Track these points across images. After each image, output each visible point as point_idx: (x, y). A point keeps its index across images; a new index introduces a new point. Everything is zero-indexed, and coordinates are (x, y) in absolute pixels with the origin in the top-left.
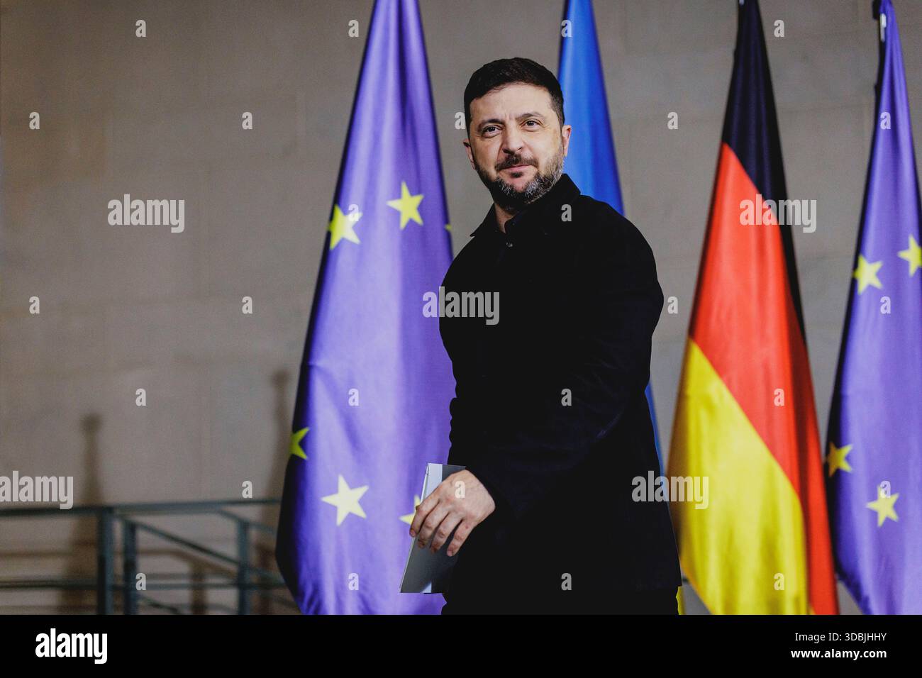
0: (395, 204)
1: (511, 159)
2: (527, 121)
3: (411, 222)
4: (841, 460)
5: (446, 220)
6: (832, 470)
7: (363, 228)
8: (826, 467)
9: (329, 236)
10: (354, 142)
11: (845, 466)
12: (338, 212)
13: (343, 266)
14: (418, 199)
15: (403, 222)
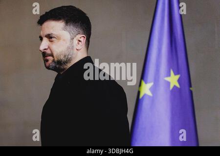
0: (168, 79)
3: (175, 86)
5: (190, 86)
7: (154, 90)
9: (139, 93)
10: (150, 52)
12: (143, 83)
13: (145, 105)
14: (178, 77)
15: (172, 87)
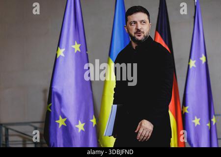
0: (73, 46)
1: (138, 31)
2: (143, 22)
4: (186, 110)
5: (87, 50)
6: (184, 113)
7: (65, 53)
8: (182, 112)
11: (187, 112)
12: (59, 49)
14: (79, 45)
15: (76, 51)
